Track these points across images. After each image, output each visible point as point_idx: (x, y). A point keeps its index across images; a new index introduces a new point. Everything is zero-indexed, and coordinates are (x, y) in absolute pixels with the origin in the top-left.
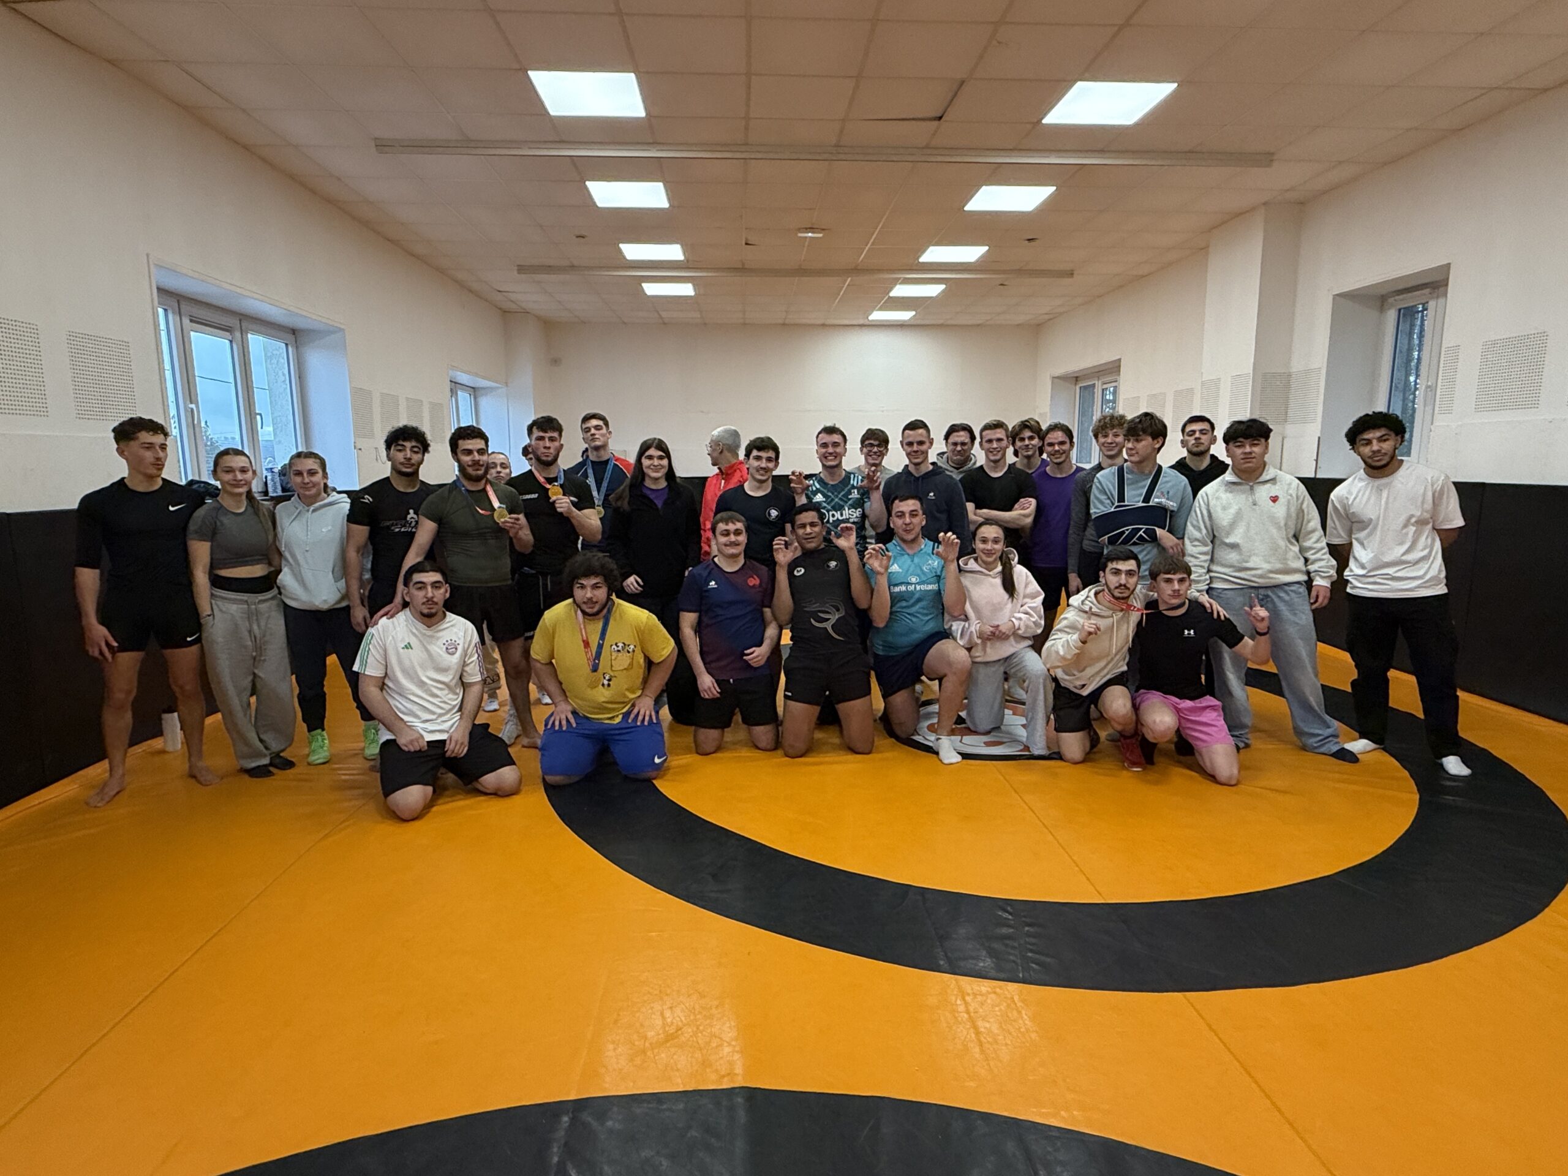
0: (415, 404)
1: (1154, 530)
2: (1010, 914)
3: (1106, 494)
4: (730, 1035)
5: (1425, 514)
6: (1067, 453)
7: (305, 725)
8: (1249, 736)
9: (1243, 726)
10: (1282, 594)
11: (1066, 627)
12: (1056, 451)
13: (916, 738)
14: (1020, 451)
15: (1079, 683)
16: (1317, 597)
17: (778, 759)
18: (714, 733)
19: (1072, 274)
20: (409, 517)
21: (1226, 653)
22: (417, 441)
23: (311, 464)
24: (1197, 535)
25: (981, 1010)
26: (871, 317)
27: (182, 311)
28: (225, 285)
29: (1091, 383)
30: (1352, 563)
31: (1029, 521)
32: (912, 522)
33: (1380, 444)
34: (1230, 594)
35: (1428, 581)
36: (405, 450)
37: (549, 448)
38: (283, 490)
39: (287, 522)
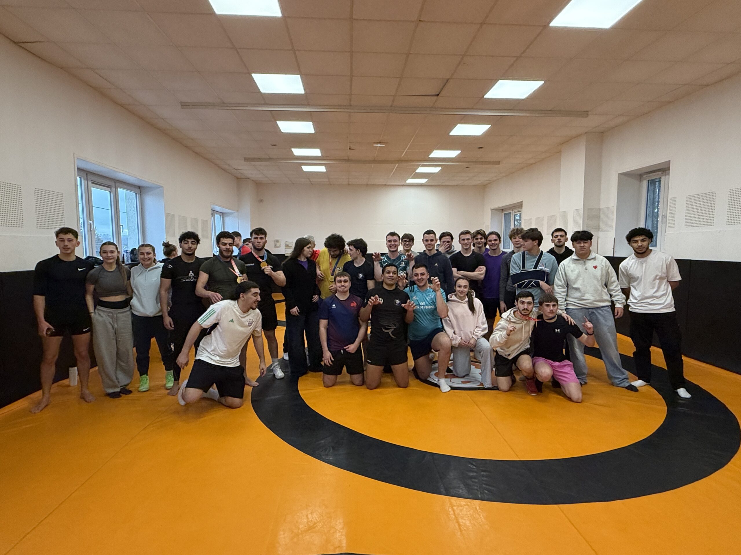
0: (195, 221)
1: (539, 282)
2: (474, 466)
3: (517, 265)
4: (340, 527)
5: (663, 274)
6: (498, 245)
7: (138, 372)
8: (587, 378)
9: (584, 374)
10: (600, 312)
11: (500, 328)
12: (493, 244)
13: (429, 379)
14: (476, 244)
15: (507, 353)
16: (618, 312)
17: (363, 390)
18: (332, 377)
19: (499, 163)
20: (190, 274)
21: (575, 340)
22: (194, 239)
23: (148, 249)
24: (560, 283)
25: (461, 514)
26: (408, 182)
27: (88, 179)
28: (108, 167)
29: (509, 212)
30: (631, 297)
31: (482, 276)
32: (422, 278)
33: (642, 243)
34: (575, 311)
35: (666, 305)
36: (188, 243)
37: (260, 242)
38: (132, 261)
39: (136, 276)
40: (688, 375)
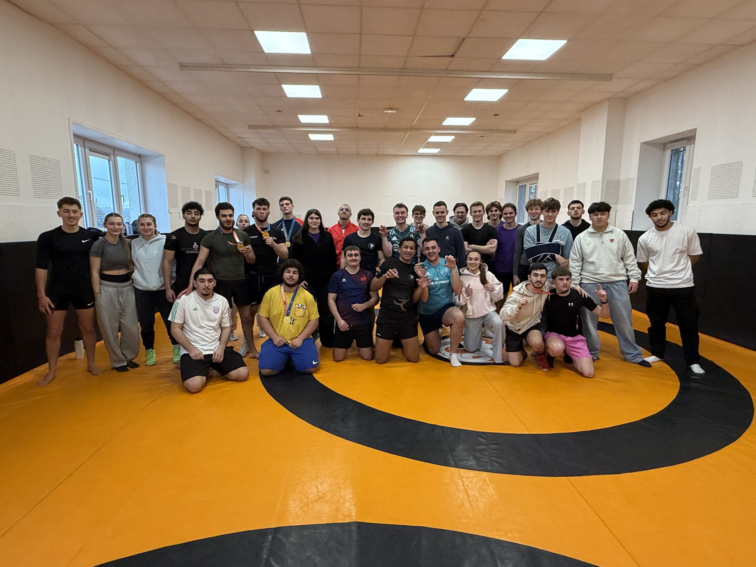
0: (199, 192)
1: (554, 255)
2: (484, 439)
3: (531, 238)
4: (349, 496)
5: (684, 248)
7: (144, 347)
8: (599, 354)
9: (596, 349)
10: (615, 286)
12: (508, 217)
13: (439, 354)
14: (490, 217)
15: (517, 328)
16: (632, 288)
18: (342, 351)
19: (516, 132)
20: (194, 246)
21: (588, 313)
22: (197, 209)
23: (149, 220)
24: (575, 257)
25: (470, 485)
26: (419, 152)
27: (85, 146)
28: (106, 133)
29: (525, 184)
30: (649, 272)
31: (494, 250)
32: (433, 252)
33: (662, 216)
34: (590, 285)
35: (685, 280)
36: (191, 214)
37: (263, 213)
38: (134, 233)
39: (137, 248)
40: (703, 352)
